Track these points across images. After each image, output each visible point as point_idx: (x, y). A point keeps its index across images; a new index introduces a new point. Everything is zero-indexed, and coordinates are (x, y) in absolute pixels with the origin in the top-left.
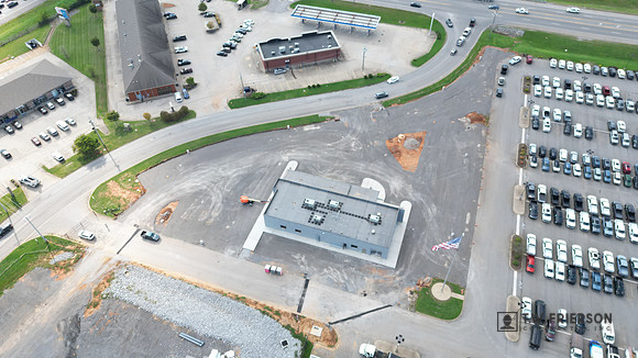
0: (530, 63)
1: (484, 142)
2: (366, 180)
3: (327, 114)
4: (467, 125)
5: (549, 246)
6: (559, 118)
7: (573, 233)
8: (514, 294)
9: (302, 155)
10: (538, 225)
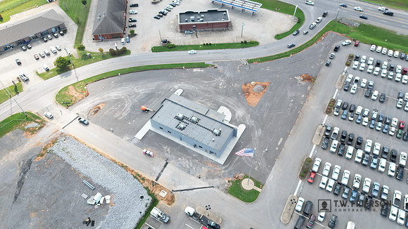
0: (356, 46)
1: (307, 94)
2: (222, 107)
3: (211, 63)
4: (299, 82)
5: (328, 168)
6: (364, 85)
7: (348, 162)
8: (295, 194)
9: (187, 86)
10: (326, 153)
